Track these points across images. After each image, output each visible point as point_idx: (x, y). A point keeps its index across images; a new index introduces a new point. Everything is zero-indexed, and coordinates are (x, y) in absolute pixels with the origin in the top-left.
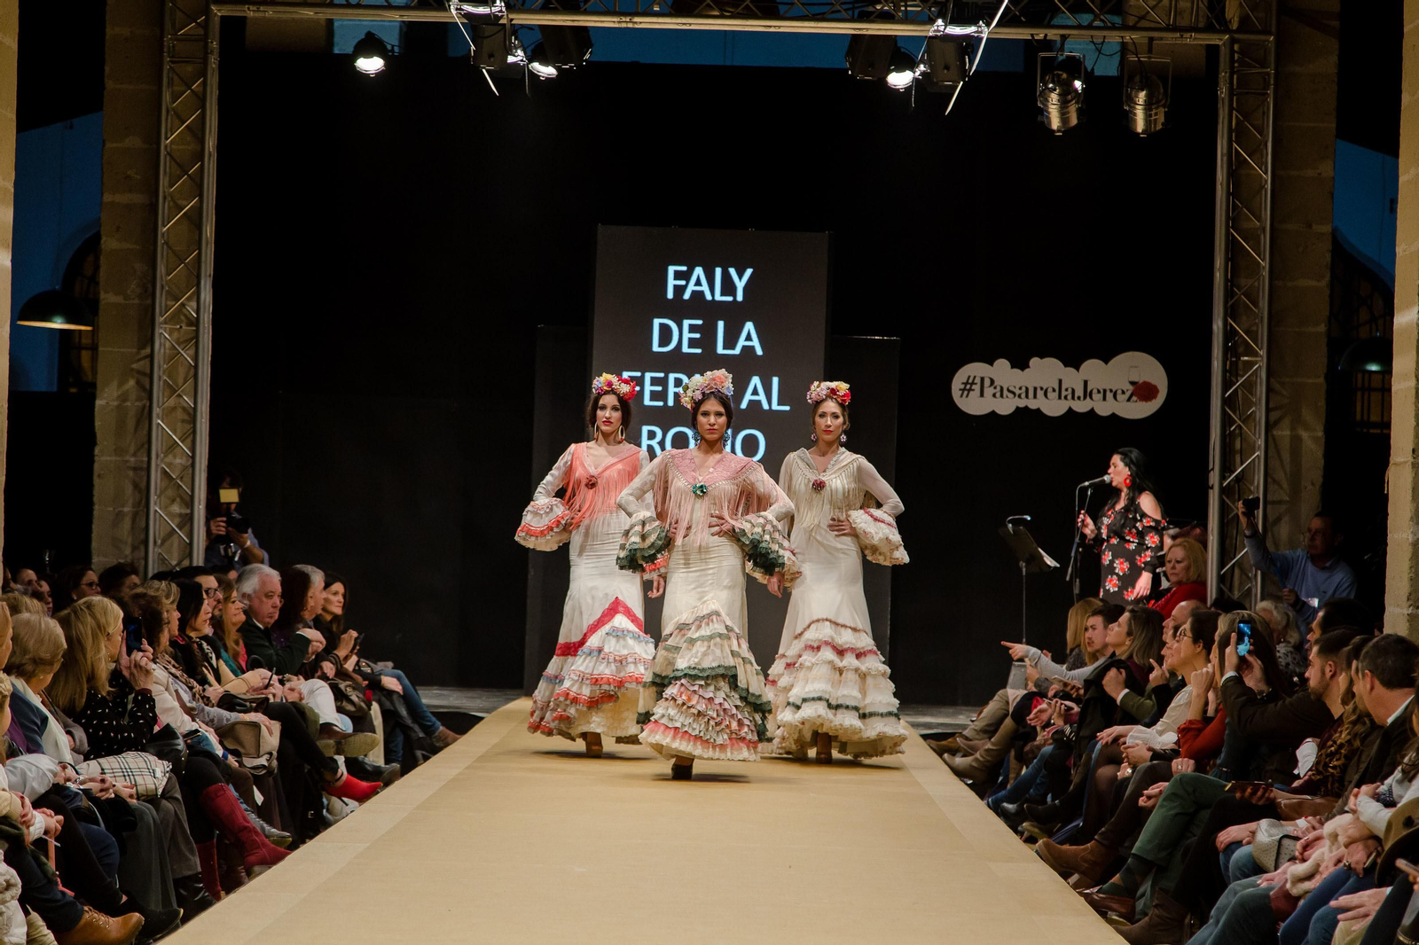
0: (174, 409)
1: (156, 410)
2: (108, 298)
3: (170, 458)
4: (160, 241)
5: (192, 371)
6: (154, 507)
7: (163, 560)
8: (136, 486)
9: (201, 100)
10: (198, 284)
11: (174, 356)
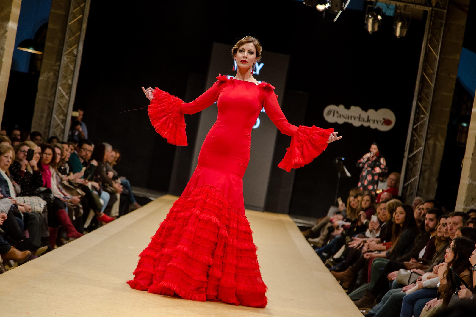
0: (65, 84)
1: (59, 84)
2: (48, 44)
3: (61, 100)
4: (68, 28)
5: (72, 73)
6: (54, 116)
8: (49, 108)
10: (78, 44)
11: (67, 66)
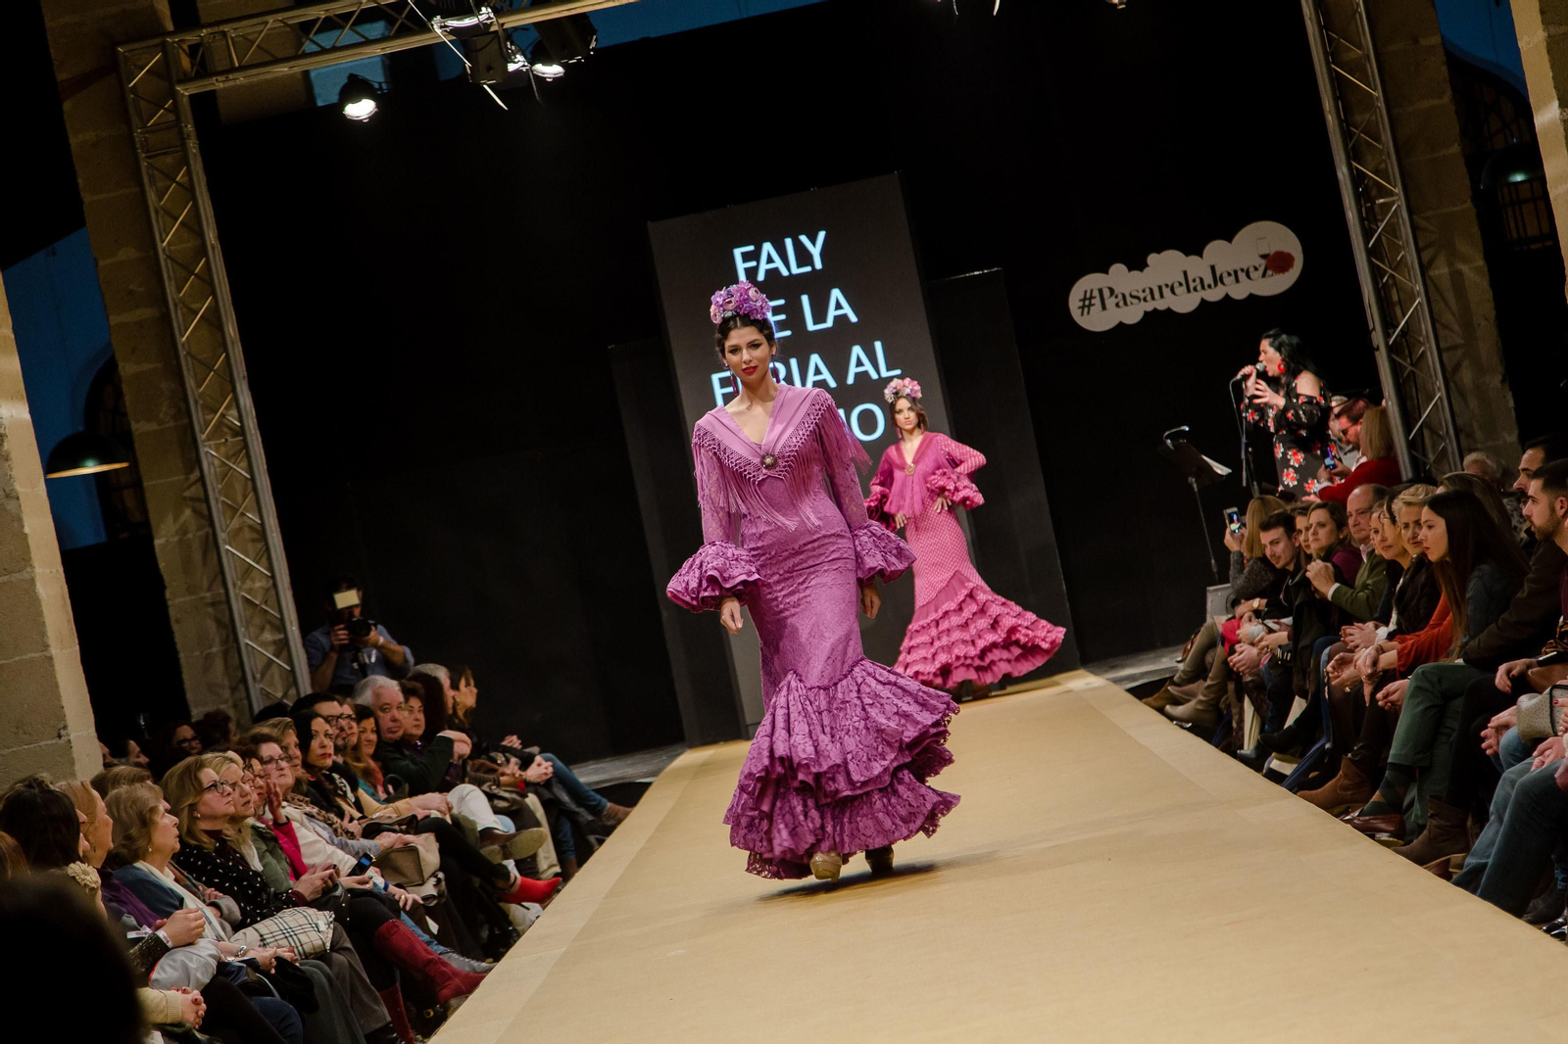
0: (240, 530)
1: (222, 536)
2: (139, 427)
3: (248, 584)
4: (182, 353)
5: (250, 484)
6: (244, 640)
7: (267, 695)
8: (219, 622)
9: (189, 190)
10: (234, 390)
11: (226, 473)
